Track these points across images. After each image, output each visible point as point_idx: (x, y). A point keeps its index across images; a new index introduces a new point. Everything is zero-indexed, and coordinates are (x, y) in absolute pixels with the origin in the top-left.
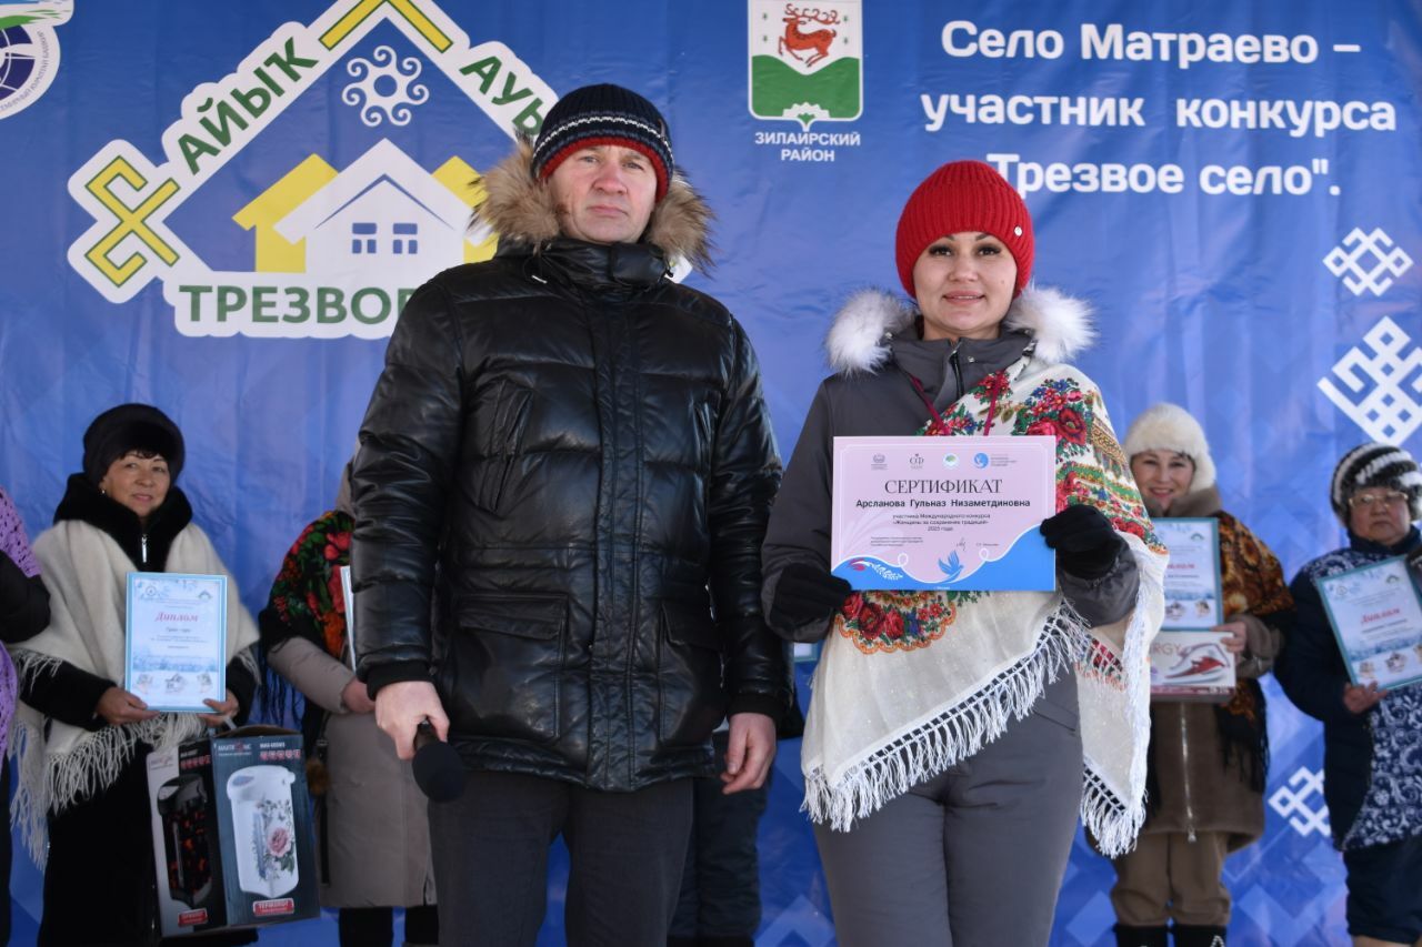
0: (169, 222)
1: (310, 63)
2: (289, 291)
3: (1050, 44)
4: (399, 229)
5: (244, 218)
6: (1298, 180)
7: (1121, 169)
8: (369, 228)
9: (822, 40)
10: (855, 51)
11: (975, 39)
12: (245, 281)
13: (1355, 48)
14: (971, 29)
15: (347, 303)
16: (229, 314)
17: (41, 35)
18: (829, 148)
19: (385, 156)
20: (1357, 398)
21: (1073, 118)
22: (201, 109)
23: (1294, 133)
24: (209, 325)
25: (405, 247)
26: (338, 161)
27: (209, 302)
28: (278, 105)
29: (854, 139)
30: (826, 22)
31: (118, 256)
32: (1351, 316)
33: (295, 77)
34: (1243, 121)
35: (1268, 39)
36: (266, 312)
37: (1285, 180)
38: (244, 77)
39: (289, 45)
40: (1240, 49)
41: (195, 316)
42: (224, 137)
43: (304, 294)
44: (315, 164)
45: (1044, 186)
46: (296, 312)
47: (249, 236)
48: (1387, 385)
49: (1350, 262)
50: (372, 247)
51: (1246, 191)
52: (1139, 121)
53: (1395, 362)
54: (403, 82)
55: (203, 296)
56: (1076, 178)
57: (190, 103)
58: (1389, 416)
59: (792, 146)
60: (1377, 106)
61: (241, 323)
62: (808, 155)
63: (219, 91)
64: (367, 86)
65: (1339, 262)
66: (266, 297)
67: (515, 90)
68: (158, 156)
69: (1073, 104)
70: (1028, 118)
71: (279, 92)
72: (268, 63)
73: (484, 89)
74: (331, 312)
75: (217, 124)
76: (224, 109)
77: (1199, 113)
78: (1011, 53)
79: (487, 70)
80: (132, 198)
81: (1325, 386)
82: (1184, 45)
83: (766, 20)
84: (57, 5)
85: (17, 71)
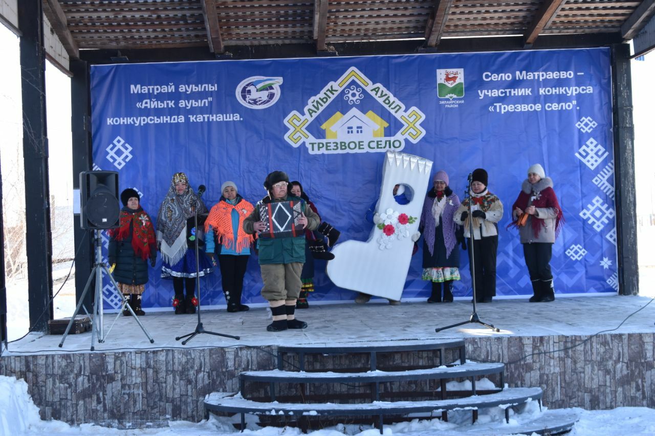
0: (306, 129)
1: (336, 91)
2: (334, 143)
3: (508, 77)
4: (358, 128)
5: (324, 127)
6: (569, 106)
7: (526, 106)
8: (351, 128)
9: (454, 79)
10: (462, 81)
11: (491, 76)
12: (324, 141)
13: (583, 74)
14: (490, 74)
15: (347, 145)
16: (321, 149)
17: (276, 88)
18: (457, 104)
19: (354, 111)
20: (584, 157)
21: (514, 94)
22: (313, 102)
23: (568, 95)
24: (316, 152)
25: (360, 132)
26: (344, 113)
27: (316, 146)
28: (330, 101)
29: (463, 102)
30: (455, 74)
31: (295, 137)
32: (582, 138)
33: (333, 94)
34: (556, 92)
35: (561, 72)
36: (329, 148)
37: (565, 106)
38: (321, 95)
39: (332, 87)
40: (555, 75)
41: (313, 150)
42: (318, 109)
43: (337, 143)
44: (338, 113)
45: (508, 111)
46: (335, 148)
47: (324, 131)
48: (592, 154)
49: (582, 125)
50: (352, 132)
51: (557, 109)
52: (530, 94)
53: (593, 148)
54: (357, 94)
55: (314, 145)
56: (515, 108)
57: (310, 101)
58: (592, 161)
59: (448, 104)
60: (588, 87)
61: (323, 151)
62: (452, 106)
63: (316, 98)
64: (350, 95)
65: (579, 125)
66: (328, 145)
67: (384, 94)
68: (303, 114)
69: (514, 90)
70: (504, 95)
71: (330, 98)
72: (327, 91)
73: (376, 94)
74: (343, 147)
75: (316, 105)
76: (318, 102)
77: (545, 91)
78: (499, 79)
79: (377, 90)
80: (298, 124)
81: (577, 155)
82: (541, 75)
83: (441, 74)
84: (279, 80)
85: (271, 96)
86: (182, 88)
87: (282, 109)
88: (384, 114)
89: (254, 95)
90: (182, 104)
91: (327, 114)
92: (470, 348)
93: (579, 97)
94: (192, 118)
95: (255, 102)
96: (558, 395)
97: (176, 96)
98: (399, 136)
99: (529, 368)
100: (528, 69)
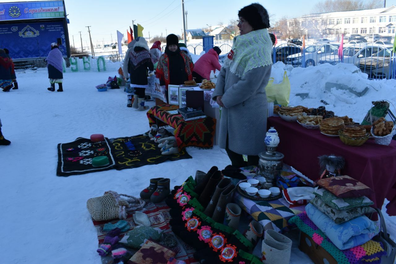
1: (26, 28)
7: (54, 30)
10: (44, 27)
13: (61, 26)
15: (28, 36)
18: (44, 30)
19: (29, 31)
23: (59, 28)
24: (24, 37)
26: (27, 31)
28: (25, 30)
31: (21, 35)
32: (62, 35)
34: (57, 28)
36: (26, 36)
37: (59, 30)
42: (23, 31)
45: (51, 31)
47: (25, 34)
50: (29, 34)
52: (54, 28)
58: (63, 37)
64: (28, 29)
69: (52, 28)
70: (50, 28)
72: (24, 28)
73: (32, 29)
80: (21, 33)
82: (55, 26)
83: (41, 26)
84: (17, 27)
85: (16, 29)
86: (3, 29)
87: (18, 31)
88: (33, 31)
89: (14, 29)
90: (3, 31)
91: (25, 32)
92: (28, 62)
93: (61, 29)
94: (5, 33)
95: (14, 30)
96: (39, 66)
97: (2, 30)
98: (36, 35)
99: (35, 63)
100: (54, 25)
